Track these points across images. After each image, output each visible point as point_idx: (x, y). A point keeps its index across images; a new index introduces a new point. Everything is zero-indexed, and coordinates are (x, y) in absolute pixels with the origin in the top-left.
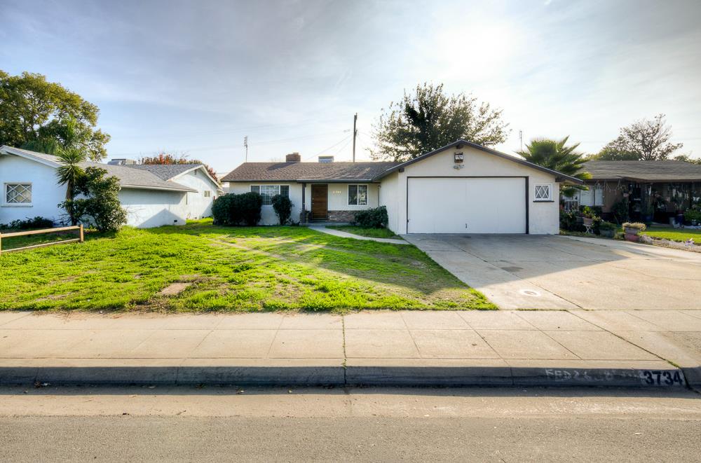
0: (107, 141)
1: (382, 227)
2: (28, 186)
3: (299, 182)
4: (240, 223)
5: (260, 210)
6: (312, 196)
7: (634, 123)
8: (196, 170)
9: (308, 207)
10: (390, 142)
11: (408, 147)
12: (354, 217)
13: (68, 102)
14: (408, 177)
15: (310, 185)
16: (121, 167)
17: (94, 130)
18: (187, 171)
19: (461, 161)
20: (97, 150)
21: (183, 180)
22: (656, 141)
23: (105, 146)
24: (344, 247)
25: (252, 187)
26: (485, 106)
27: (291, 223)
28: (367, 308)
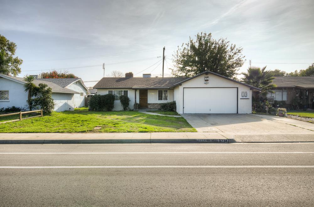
0: (21, 63)
1: (173, 111)
2: (7, 92)
3: (133, 89)
4: (103, 110)
5: (114, 103)
6: (140, 96)
8: (76, 82)
9: (138, 102)
11: (192, 68)
12: (160, 107)
14: (184, 88)
15: (139, 90)
17: (14, 57)
18: (73, 83)
19: (208, 80)
20: (16, 69)
23: (20, 67)
24: (154, 118)
25: (109, 91)
26: (233, 46)
27: (129, 110)
28: (158, 132)
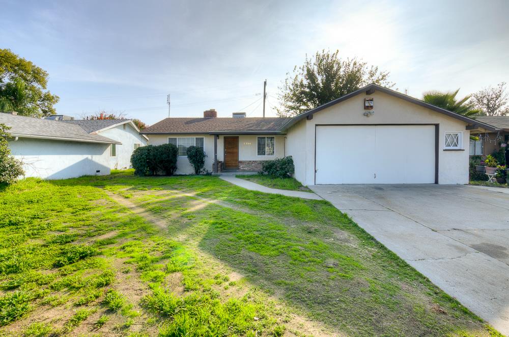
0: (56, 101)
1: (289, 177)
3: (212, 134)
4: (158, 173)
6: (225, 147)
7: (481, 90)
8: (124, 125)
9: (221, 157)
10: (294, 102)
11: (308, 106)
12: (262, 167)
13: (18, 66)
14: (316, 125)
15: (222, 136)
16: (58, 122)
17: (44, 92)
18: (114, 125)
19: (372, 107)
20: (47, 110)
21: (108, 133)
22: (498, 104)
25: (169, 138)
26: (374, 69)
27: (205, 173)
